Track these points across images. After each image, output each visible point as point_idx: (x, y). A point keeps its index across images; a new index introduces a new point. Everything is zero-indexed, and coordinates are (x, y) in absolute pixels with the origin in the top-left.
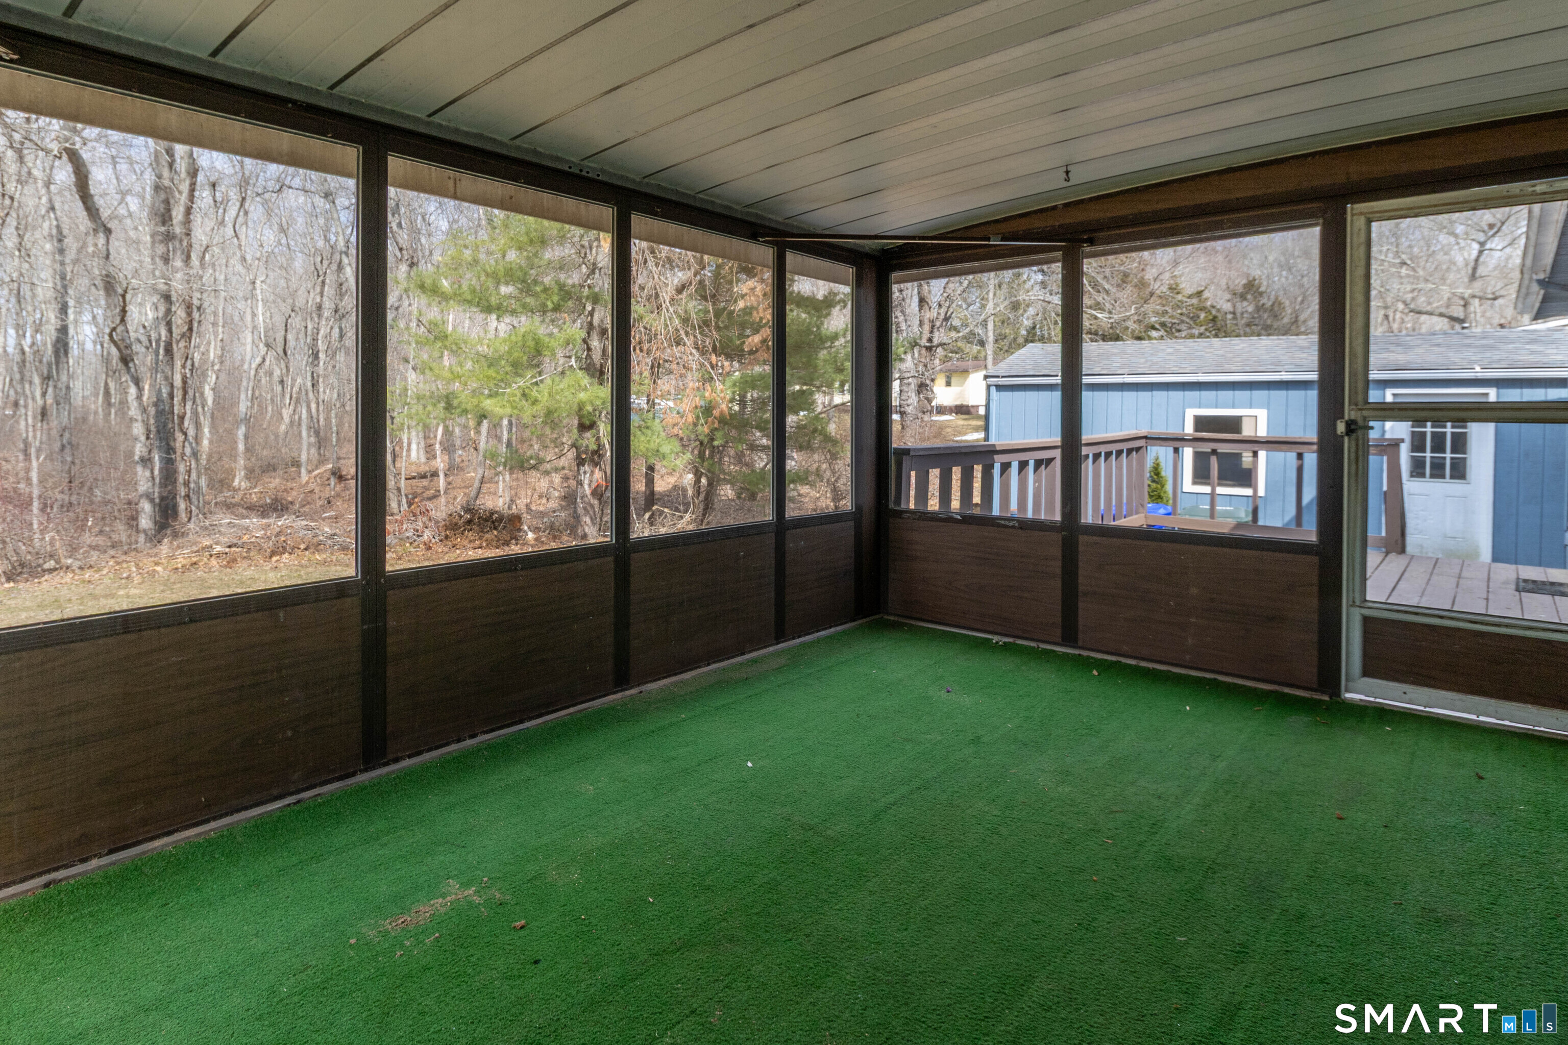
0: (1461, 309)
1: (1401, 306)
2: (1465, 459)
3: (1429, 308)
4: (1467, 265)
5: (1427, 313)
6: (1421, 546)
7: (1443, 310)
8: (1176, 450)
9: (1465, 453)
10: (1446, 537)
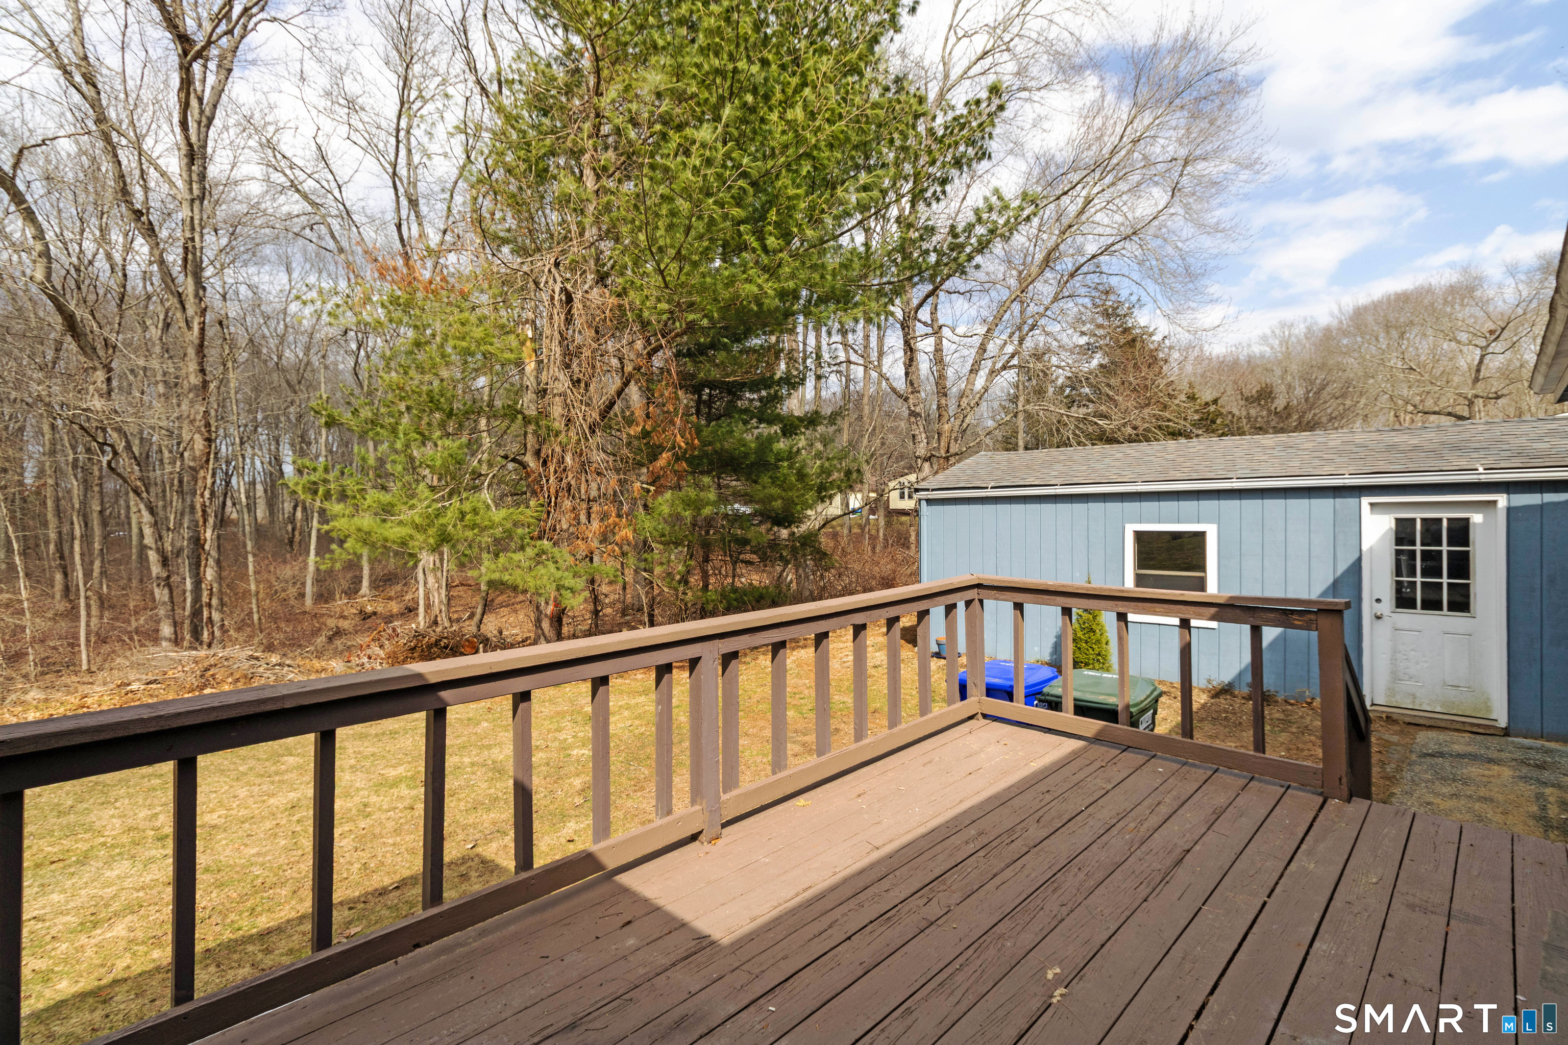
0: (1466, 408)
1: (1410, 408)
2: (1468, 585)
3: (1437, 409)
4: (1470, 369)
5: (1435, 413)
6: (1414, 696)
7: (1450, 409)
8: (1019, 607)
9: (1468, 578)
10: (1445, 684)
